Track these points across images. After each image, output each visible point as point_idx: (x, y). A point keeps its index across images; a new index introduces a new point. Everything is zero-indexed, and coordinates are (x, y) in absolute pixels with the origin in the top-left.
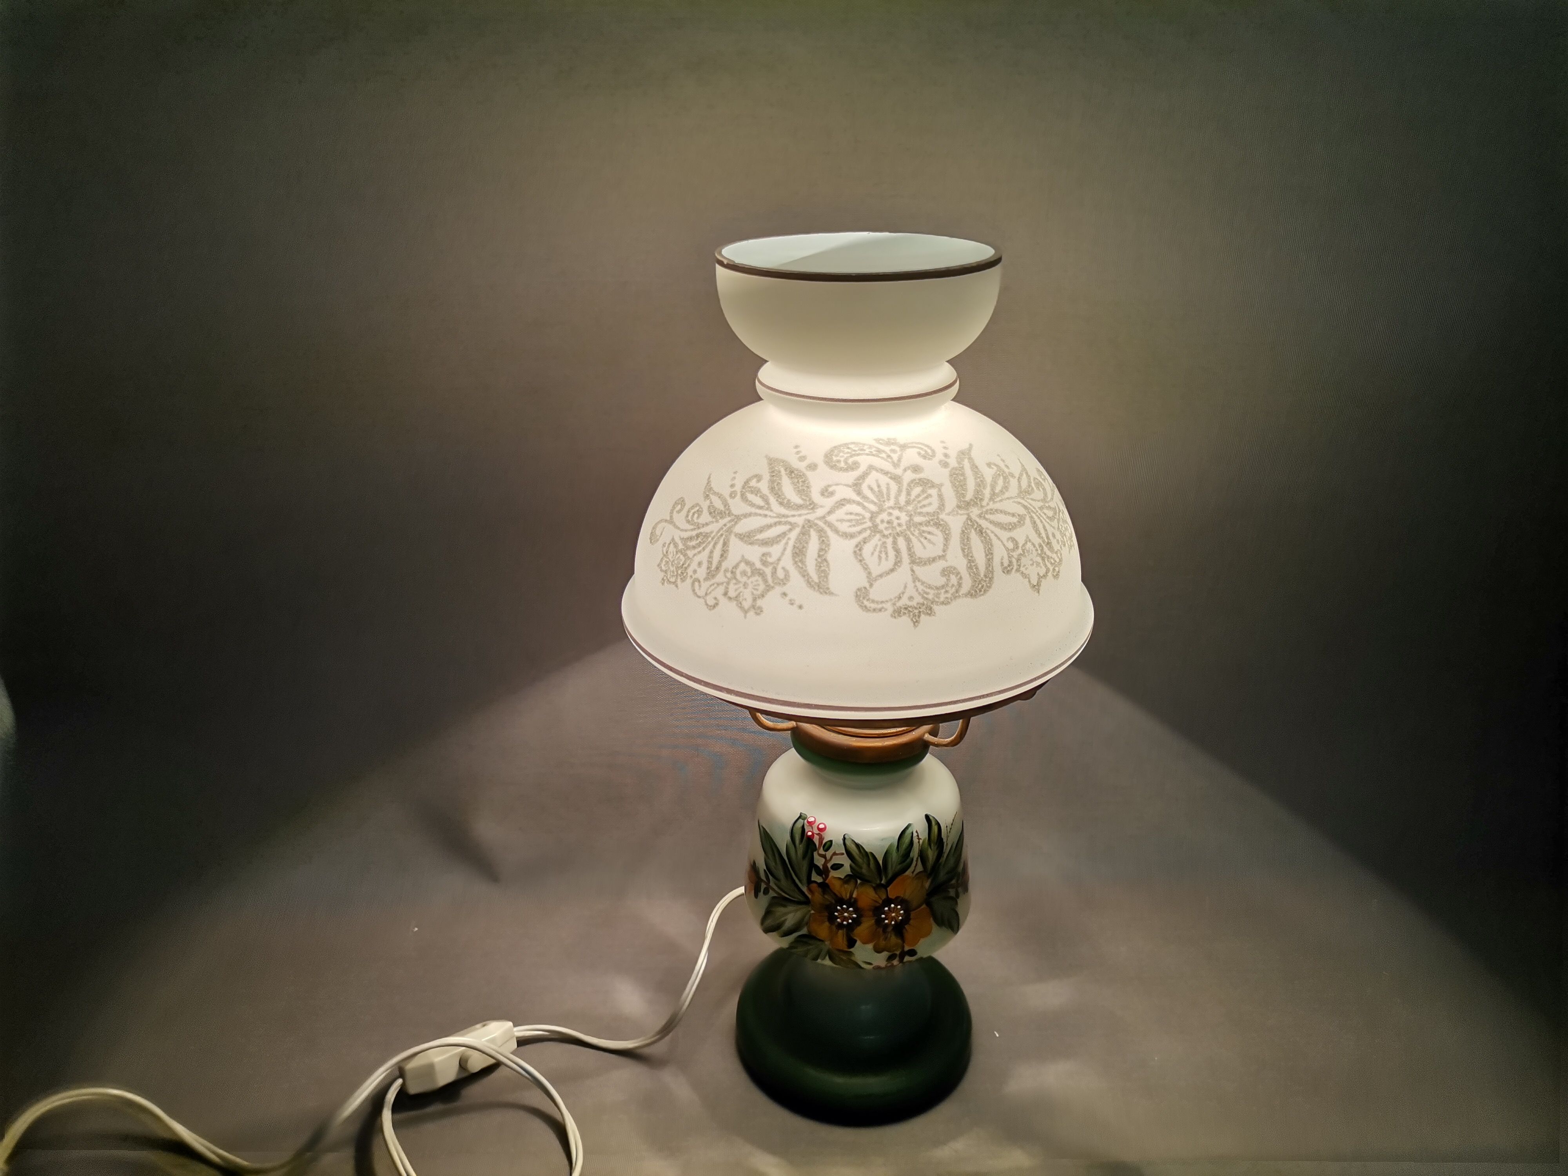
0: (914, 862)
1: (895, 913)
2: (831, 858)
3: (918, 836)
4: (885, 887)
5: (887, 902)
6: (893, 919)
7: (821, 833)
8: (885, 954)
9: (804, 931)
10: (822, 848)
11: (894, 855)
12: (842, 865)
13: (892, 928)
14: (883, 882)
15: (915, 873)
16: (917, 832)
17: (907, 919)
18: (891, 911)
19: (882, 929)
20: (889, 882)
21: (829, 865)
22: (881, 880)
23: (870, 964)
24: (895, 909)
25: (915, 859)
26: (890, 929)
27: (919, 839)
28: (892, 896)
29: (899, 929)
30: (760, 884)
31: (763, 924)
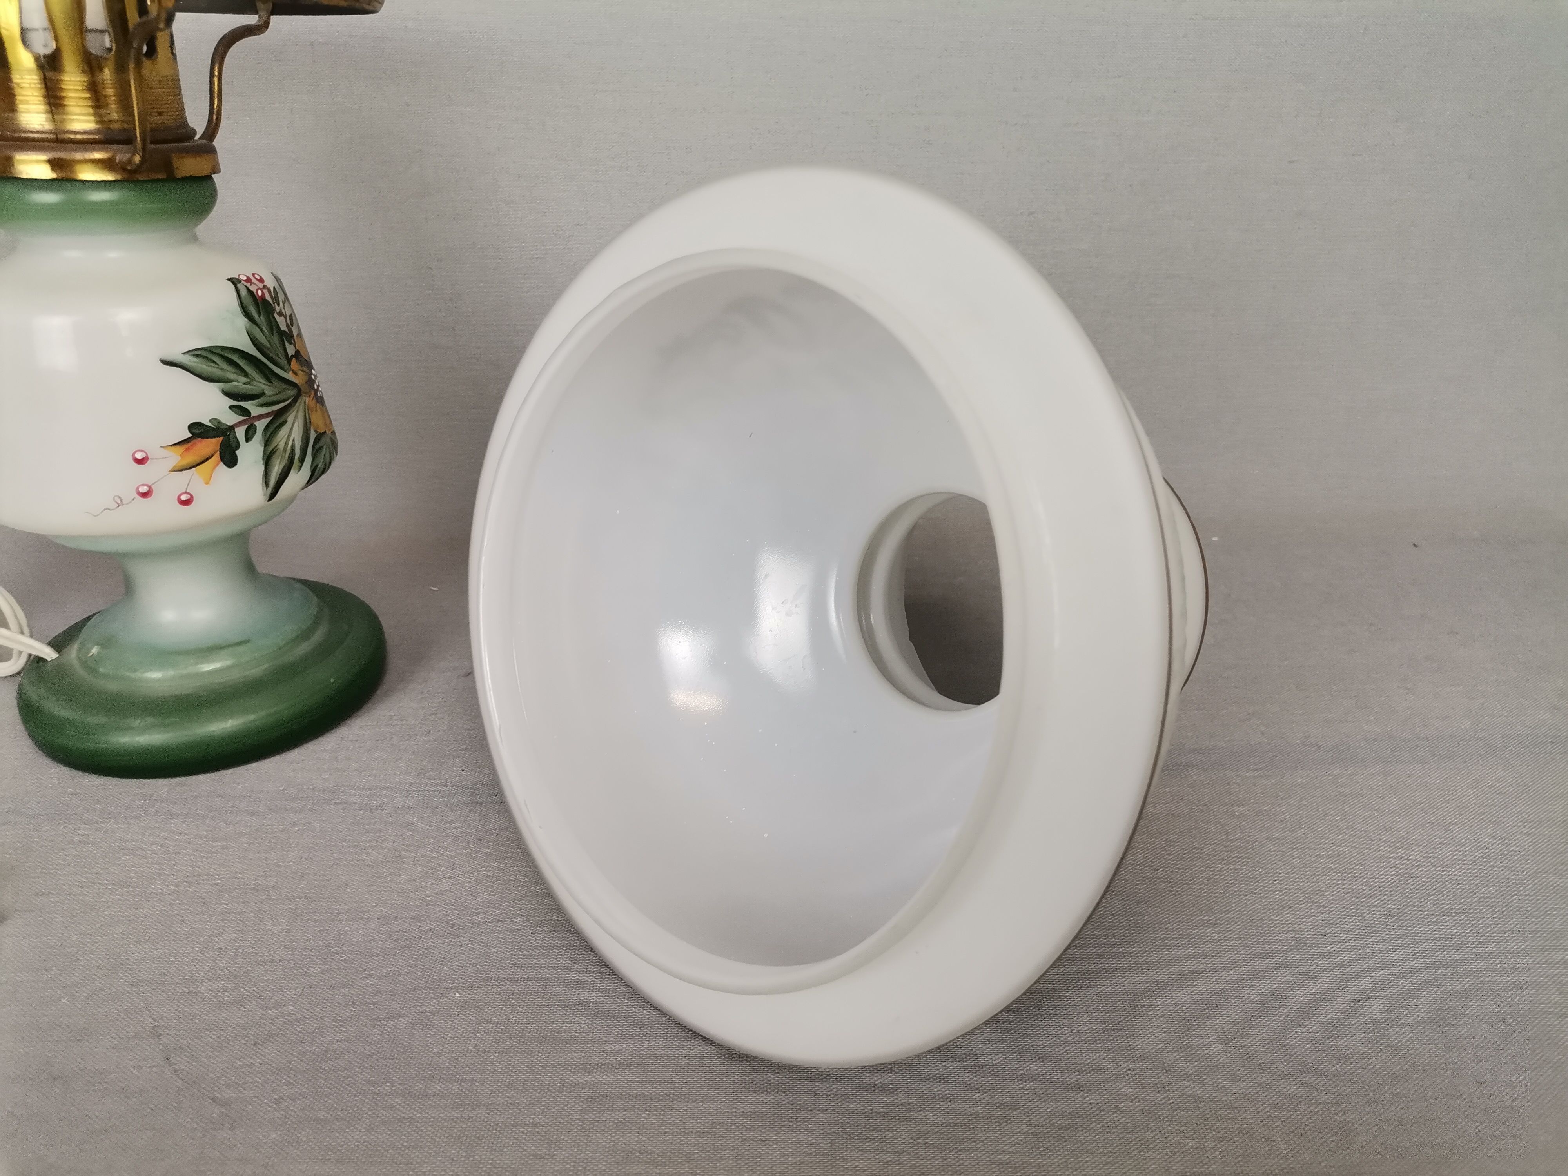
9: (313, 436)
30: (231, 436)
31: (267, 486)
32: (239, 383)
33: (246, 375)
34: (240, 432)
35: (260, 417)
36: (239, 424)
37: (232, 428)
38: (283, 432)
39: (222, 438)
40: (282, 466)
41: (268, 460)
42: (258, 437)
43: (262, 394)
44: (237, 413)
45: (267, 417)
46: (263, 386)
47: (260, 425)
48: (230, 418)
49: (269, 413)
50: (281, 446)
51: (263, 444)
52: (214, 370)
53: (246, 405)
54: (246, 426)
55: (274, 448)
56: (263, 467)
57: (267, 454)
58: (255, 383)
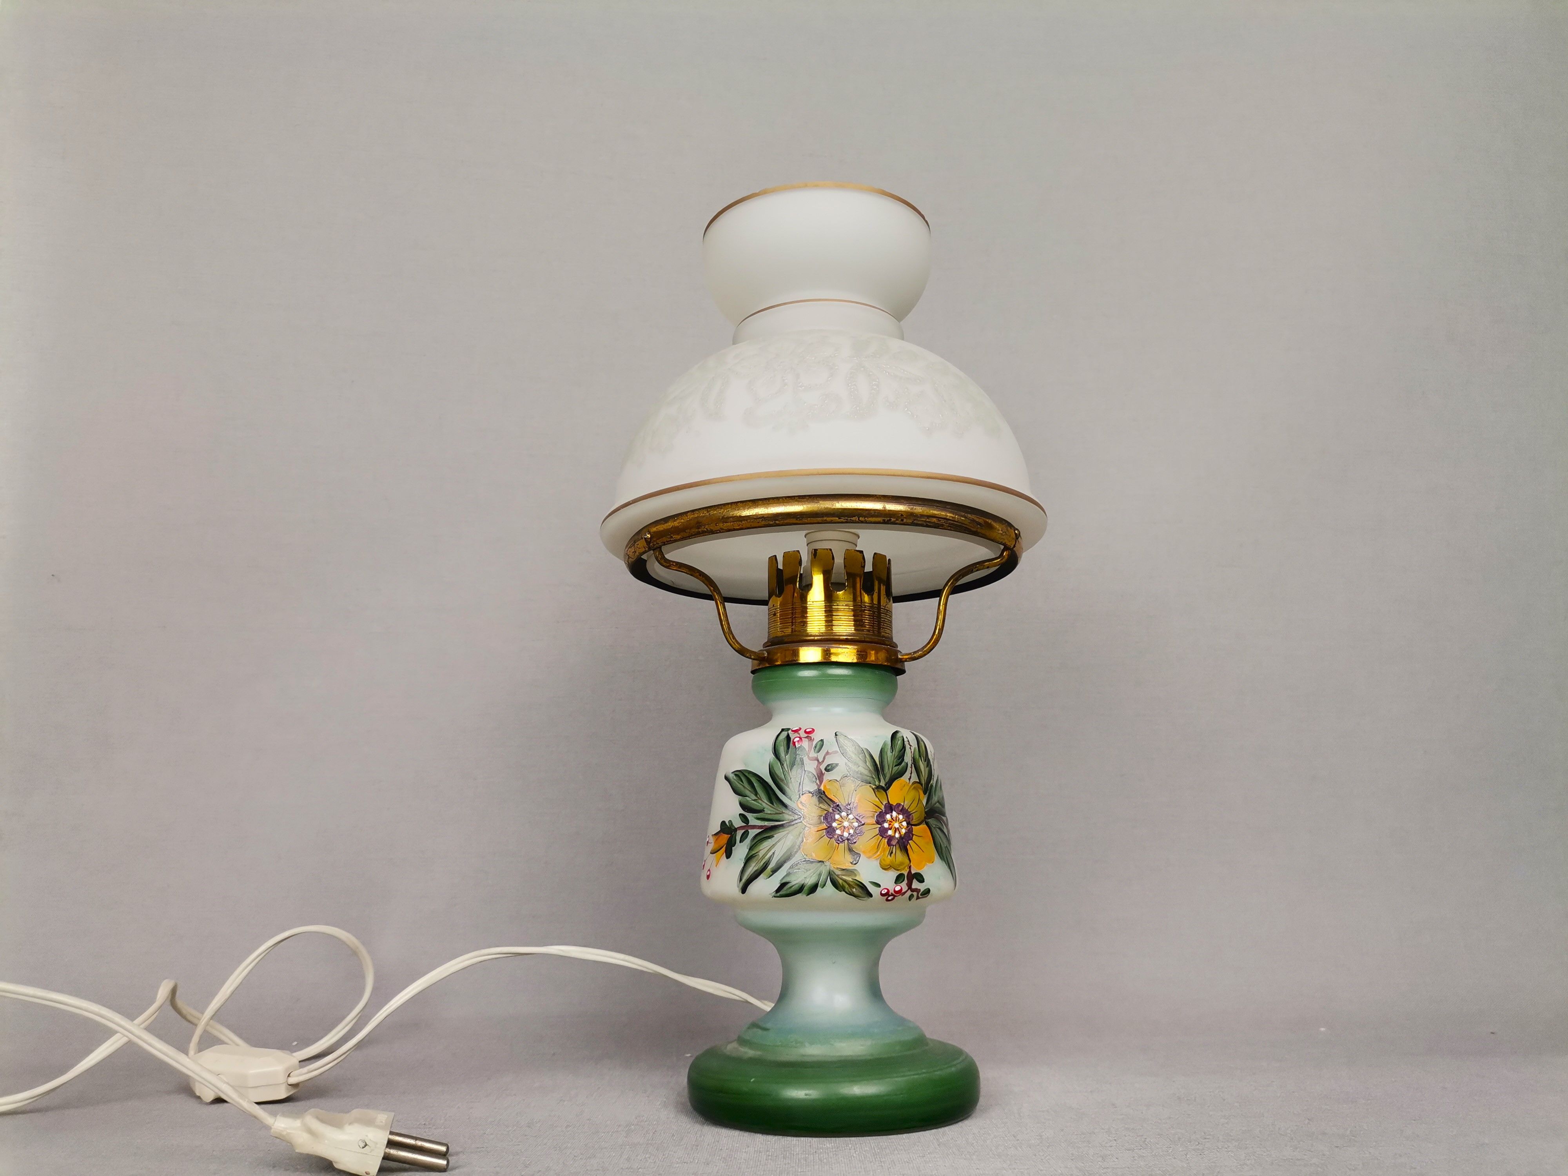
0: (909, 769)
1: (897, 824)
2: (824, 758)
3: (908, 741)
4: (885, 789)
5: (890, 808)
6: (896, 830)
7: (810, 735)
8: (893, 874)
10: (813, 750)
11: (890, 756)
12: (837, 765)
13: (897, 841)
14: (883, 784)
15: (912, 781)
16: (907, 738)
17: (909, 835)
18: (894, 820)
19: (886, 840)
20: (889, 784)
21: (823, 767)
22: (880, 781)
23: (878, 885)
24: (897, 819)
25: (909, 765)
26: (894, 842)
27: (910, 746)
28: (894, 802)
29: (903, 844)
30: (734, 835)
31: (741, 880)
32: (751, 799)
33: (756, 794)
34: (739, 834)
35: (754, 827)
36: (741, 828)
37: (736, 830)
38: (767, 844)
39: (730, 835)
40: (756, 869)
41: (748, 860)
42: (748, 841)
43: (761, 811)
44: (741, 820)
45: (758, 828)
46: (764, 805)
47: (753, 833)
48: (738, 823)
49: (761, 826)
50: (761, 854)
51: (749, 848)
52: (739, 786)
53: (750, 816)
54: (743, 831)
55: (754, 854)
56: (743, 865)
57: (750, 855)
58: (760, 801)
